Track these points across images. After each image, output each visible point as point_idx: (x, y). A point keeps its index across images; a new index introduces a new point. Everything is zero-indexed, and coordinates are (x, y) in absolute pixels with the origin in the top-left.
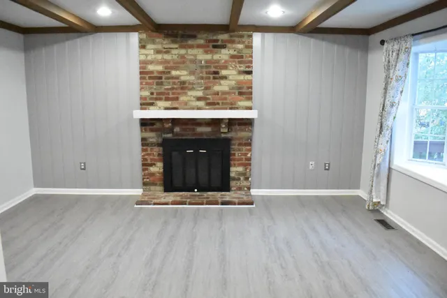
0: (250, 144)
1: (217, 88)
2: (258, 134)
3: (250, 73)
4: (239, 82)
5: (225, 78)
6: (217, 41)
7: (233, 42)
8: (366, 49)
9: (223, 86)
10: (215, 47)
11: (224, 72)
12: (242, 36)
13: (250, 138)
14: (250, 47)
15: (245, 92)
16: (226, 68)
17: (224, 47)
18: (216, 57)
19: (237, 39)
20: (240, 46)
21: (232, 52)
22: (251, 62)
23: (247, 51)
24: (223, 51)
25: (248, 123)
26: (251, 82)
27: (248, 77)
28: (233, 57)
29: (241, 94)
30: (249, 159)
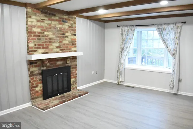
0: (76, 68)
1: (64, 42)
2: (79, 62)
3: (75, 35)
4: (72, 39)
5: (67, 37)
6: (63, 19)
7: (70, 20)
8: (104, 27)
9: (66, 41)
10: (63, 21)
11: (67, 34)
12: (72, 18)
13: (76, 65)
14: (75, 23)
16: (67, 32)
17: (66, 22)
18: (64, 26)
19: (71, 19)
20: (72, 22)
21: (69, 25)
22: (76, 30)
23: (74, 25)
24: (66, 24)
25: (74, 58)
26: (75, 39)
28: (70, 27)
29: (73, 44)
30: (76, 74)
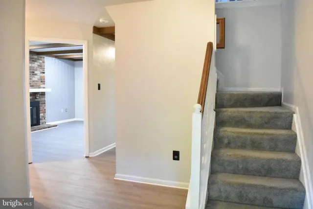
0: (45, 103)
1: (34, 79)
2: (47, 98)
3: (44, 73)
4: (41, 77)
5: (36, 75)
6: (33, 58)
7: (39, 59)
8: (74, 66)
9: (36, 78)
10: (33, 61)
11: (36, 72)
12: (41, 57)
13: (45, 101)
14: (44, 62)
15: (42, 81)
16: (37, 70)
17: (35, 61)
18: (33, 65)
19: (40, 58)
20: (41, 61)
21: (39, 64)
22: (44, 68)
23: (42, 64)
24: (36, 63)
25: (43, 94)
26: (44, 77)
27: (44, 75)
28: (39, 66)
29: (41, 82)
30: (45, 110)
